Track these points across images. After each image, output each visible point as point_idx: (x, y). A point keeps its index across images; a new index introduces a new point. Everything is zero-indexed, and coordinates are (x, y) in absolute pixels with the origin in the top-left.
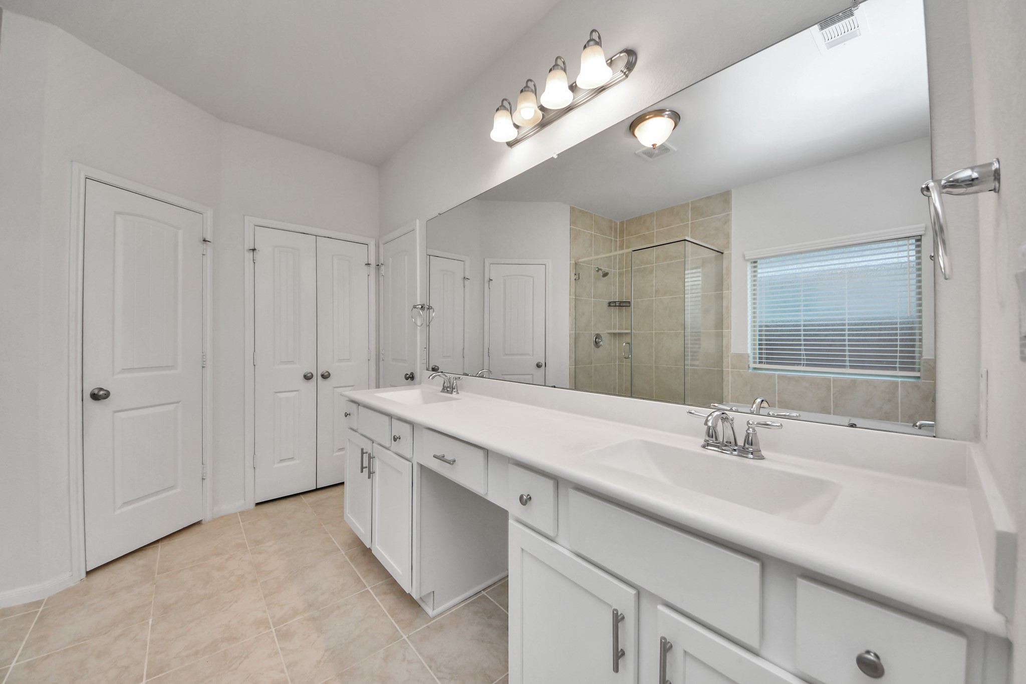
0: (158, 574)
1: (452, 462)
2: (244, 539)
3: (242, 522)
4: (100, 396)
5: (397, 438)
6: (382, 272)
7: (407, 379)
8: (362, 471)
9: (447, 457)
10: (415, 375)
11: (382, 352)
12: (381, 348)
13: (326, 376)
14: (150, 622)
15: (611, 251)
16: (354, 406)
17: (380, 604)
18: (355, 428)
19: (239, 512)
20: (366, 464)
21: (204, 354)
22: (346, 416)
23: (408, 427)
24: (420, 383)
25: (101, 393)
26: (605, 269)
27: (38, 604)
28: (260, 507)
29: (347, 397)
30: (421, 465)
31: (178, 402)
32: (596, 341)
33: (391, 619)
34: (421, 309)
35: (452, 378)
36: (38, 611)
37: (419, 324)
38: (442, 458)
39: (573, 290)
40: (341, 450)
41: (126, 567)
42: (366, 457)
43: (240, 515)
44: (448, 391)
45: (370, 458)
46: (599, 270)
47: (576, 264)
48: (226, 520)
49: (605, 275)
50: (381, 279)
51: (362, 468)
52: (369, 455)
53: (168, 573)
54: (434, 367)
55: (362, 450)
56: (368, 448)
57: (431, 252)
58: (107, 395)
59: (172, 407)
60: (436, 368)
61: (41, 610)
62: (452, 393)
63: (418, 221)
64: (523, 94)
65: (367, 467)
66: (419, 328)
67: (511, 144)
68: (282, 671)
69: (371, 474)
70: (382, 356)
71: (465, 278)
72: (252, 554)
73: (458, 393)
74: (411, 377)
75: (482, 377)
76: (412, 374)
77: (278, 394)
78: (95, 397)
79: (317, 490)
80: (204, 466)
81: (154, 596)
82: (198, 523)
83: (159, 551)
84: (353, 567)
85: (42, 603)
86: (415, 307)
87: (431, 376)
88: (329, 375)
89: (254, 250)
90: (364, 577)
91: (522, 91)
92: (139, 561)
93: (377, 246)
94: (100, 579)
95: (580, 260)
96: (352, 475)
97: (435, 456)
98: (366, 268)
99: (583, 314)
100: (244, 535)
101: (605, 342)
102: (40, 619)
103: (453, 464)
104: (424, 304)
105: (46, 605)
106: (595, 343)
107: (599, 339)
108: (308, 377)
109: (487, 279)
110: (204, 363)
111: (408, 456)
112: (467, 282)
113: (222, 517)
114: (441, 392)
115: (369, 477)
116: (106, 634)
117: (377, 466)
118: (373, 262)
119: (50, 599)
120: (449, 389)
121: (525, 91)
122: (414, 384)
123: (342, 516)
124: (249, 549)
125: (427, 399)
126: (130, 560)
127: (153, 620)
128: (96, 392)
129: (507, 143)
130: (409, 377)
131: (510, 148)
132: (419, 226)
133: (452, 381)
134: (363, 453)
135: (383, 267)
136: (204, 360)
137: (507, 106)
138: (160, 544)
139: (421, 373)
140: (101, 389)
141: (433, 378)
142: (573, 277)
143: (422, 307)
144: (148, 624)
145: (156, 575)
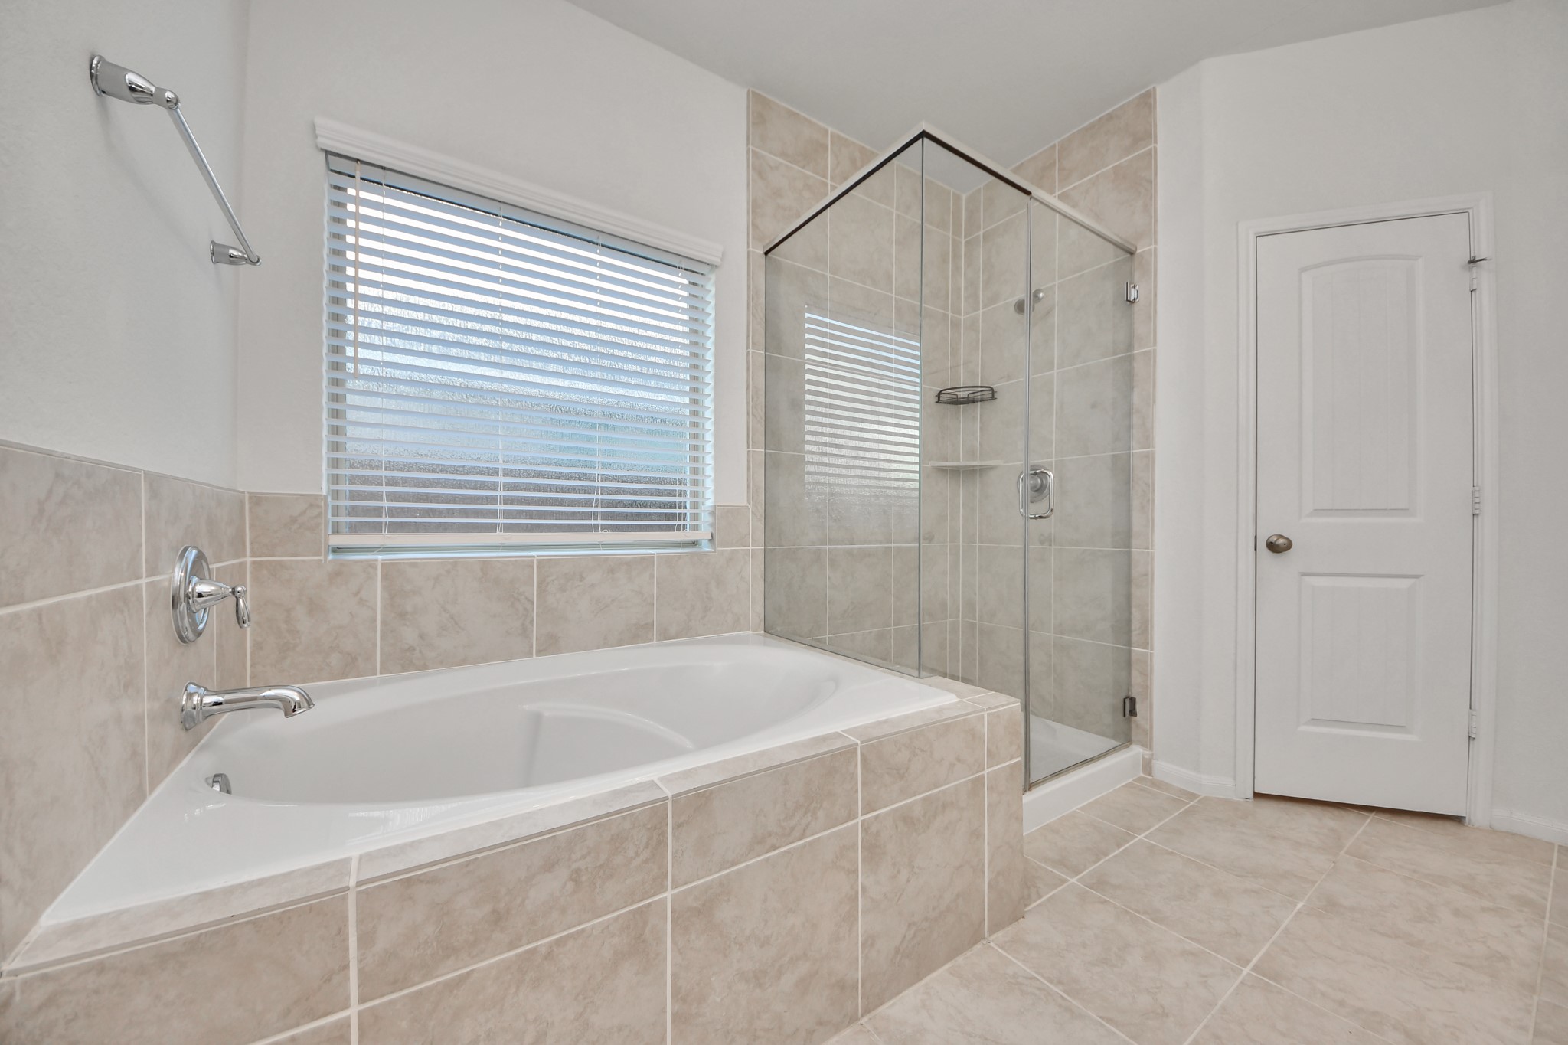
0: (1347, 853)
2: (1545, 899)
3: (1558, 865)
4: (1278, 546)
14: (1299, 906)
19: (1560, 846)
21: (1477, 489)
25: (1281, 541)
27: (1192, 796)
31: (1416, 577)
36: (1188, 803)
41: (1309, 818)
43: (1559, 851)
53: (1363, 861)
58: (1288, 546)
59: (1404, 584)
61: (1192, 803)
72: (1549, 935)
78: (1272, 547)
80: (1474, 713)
81: (1324, 876)
82: (1458, 820)
83: (1366, 824)
85: (1197, 798)
92: (1330, 820)
94: (1268, 809)
100: (1550, 893)
102: (1186, 812)
105: (1199, 801)
110: (1477, 506)
116: (1238, 876)
119: (1205, 798)
124: (1547, 922)
126: (1318, 810)
127: (1304, 906)
128: (1274, 540)
136: (1477, 500)
138: (1372, 816)
140: (1281, 537)
144: (1295, 906)
145: (1342, 853)
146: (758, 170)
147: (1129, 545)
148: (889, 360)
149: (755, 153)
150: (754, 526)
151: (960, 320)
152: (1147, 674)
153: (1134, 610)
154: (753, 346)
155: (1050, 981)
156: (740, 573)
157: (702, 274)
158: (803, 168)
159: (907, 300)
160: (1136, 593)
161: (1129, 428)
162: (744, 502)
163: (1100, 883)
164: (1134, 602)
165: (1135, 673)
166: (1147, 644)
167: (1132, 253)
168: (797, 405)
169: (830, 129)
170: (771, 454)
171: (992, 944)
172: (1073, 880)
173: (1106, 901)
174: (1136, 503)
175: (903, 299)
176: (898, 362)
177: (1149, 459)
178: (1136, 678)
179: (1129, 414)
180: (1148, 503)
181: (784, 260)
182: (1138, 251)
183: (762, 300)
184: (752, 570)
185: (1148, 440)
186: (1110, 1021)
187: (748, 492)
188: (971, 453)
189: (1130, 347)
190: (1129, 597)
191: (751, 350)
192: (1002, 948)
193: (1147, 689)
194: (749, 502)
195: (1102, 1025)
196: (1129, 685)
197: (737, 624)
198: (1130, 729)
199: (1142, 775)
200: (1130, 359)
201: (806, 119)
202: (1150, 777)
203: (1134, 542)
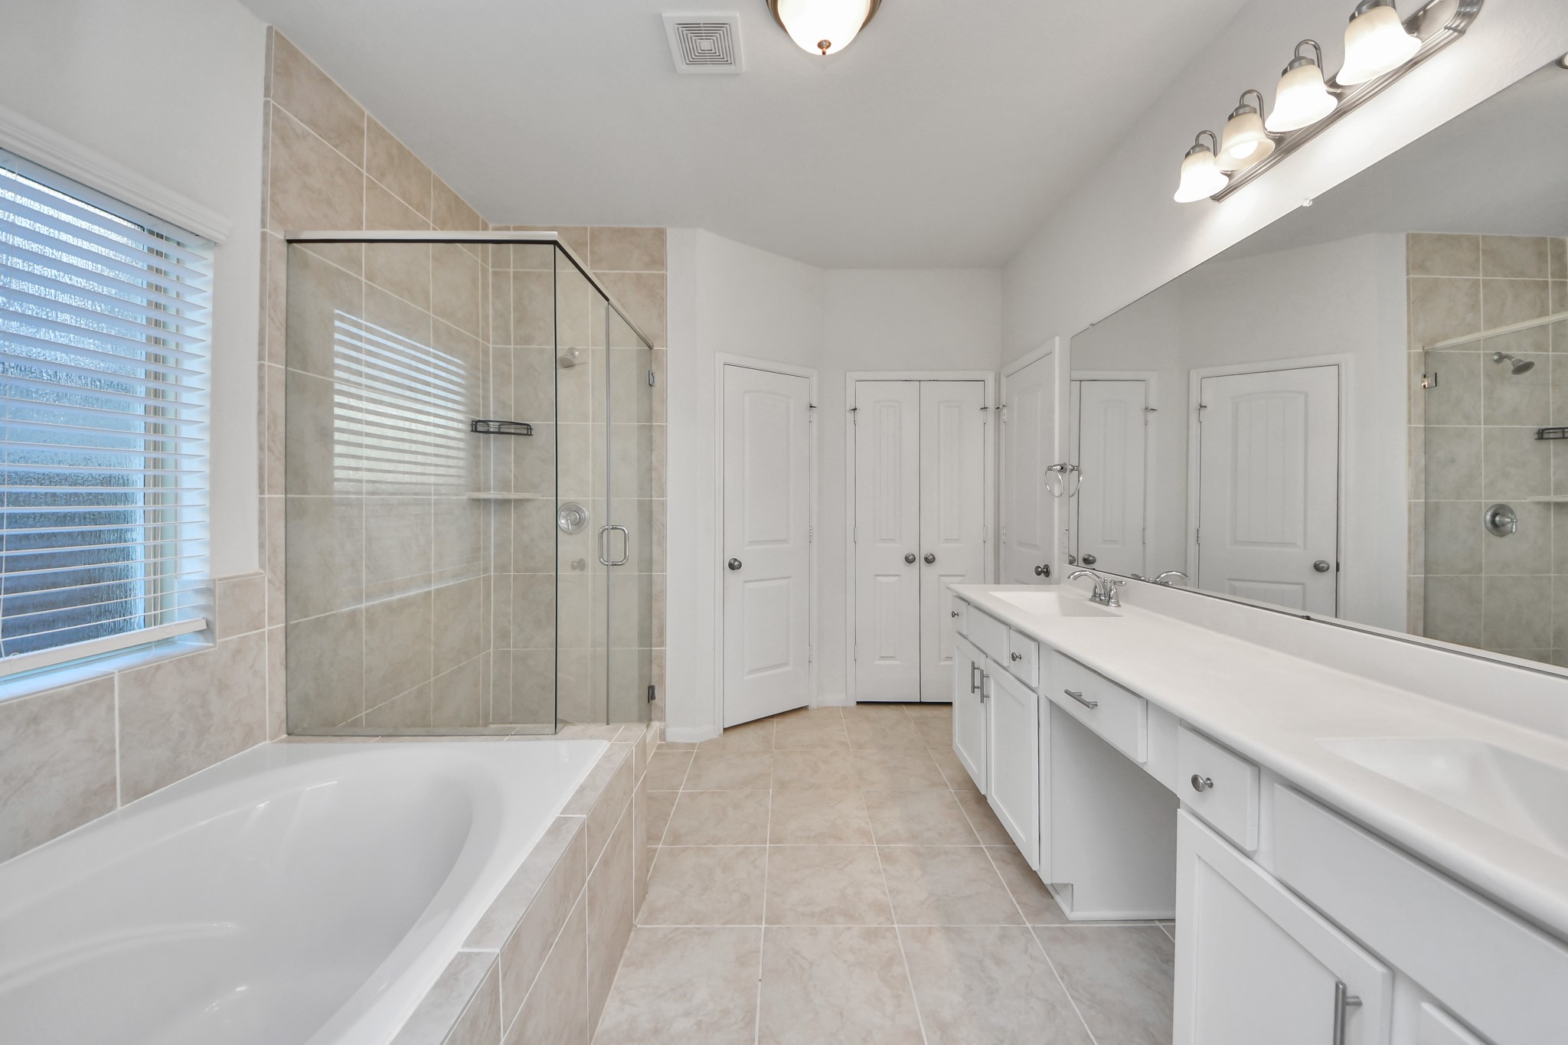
0: (775, 748)
1: (1092, 705)
2: (846, 738)
3: (844, 719)
4: (736, 566)
5: (1017, 657)
6: (1004, 418)
7: (1039, 574)
8: (973, 692)
9: (1086, 698)
10: (1051, 569)
11: (1003, 532)
12: (1002, 524)
13: (930, 560)
14: (771, 792)
15: (1544, 313)
16: (964, 604)
17: (997, 870)
18: (965, 633)
19: (841, 707)
20: (977, 683)
22: (953, 616)
23: (1033, 646)
24: (1058, 583)
25: (737, 563)
26: (1521, 353)
27: (693, 745)
28: (861, 706)
29: (955, 592)
30: (1051, 701)
31: (789, 577)
32: (1493, 522)
33: (1012, 896)
34: (1059, 471)
35: (1109, 581)
36: (692, 754)
37: (1057, 492)
38: (1077, 697)
39: (1420, 410)
40: (949, 658)
41: (751, 734)
42: (977, 673)
43: (842, 711)
44: (1101, 600)
45: (983, 676)
46: (1501, 358)
47: (1426, 354)
48: (828, 711)
49: (1523, 368)
50: (1003, 426)
51: (974, 688)
52: (982, 672)
53: (783, 750)
54: (1086, 557)
55: (973, 663)
56: (982, 662)
57: (1077, 375)
58: (740, 566)
59: (785, 582)
60: (1091, 558)
61: (696, 751)
62: (1107, 604)
63: (1057, 339)
64: (1233, 120)
65: (979, 686)
66: (1056, 499)
67: (1218, 198)
68: (885, 894)
69: (984, 697)
70: (1003, 538)
71: (1146, 409)
72: (854, 757)
73: (1119, 606)
74: (1045, 572)
75: (1165, 584)
76: (1046, 567)
77: (880, 579)
78: (732, 566)
79: (921, 703)
80: (811, 648)
81: (772, 768)
82: (807, 708)
83: (774, 727)
84: (964, 812)
85: (696, 746)
86: (1050, 469)
87: (1072, 574)
88: (934, 559)
89: (855, 409)
90: (978, 831)
91: (1231, 117)
92: (759, 732)
93: (998, 381)
94: (734, 736)
95: (1439, 345)
96: (961, 695)
97: (1067, 692)
98: (981, 413)
99: (1453, 461)
100: (847, 734)
101: (1526, 521)
102: (695, 759)
103: (1093, 708)
104: (1065, 464)
105: (698, 748)
106: (1489, 525)
107: (1504, 515)
108: (910, 560)
109: (1194, 403)
110: (811, 537)
111: (1034, 685)
112: (1151, 416)
113: (826, 708)
114: (1090, 600)
115: (982, 701)
116: (739, 789)
117: (992, 688)
118: (991, 405)
119: (700, 743)
120: (1103, 596)
121: (1236, 116)
122: (1050, 584)
123: (951, 745)
124: (851, 750)
125: (1069, 609)
126: (753, 727)
127: (773, 791)
128: (732, 562)
129: (1211, 197)
130: (1042, 572)
131: (1217, 203)
132: (1058, 347)
133: (1109, 586)
134: (974, 668)
135: (1005, 411)
136: (811, 534)
137: (1206, 143)
138: (775, 720)
139: (1059, 566)
140: (737, 560)
141: (1076, 578)
142: (1420, 383)
143: (1062, 468)
144: (769, 793)
145: (773, 750)
146: (277, 133)
147: (651, 570)
148: (428, 384)
149: (277, 110)
150: (271, 598)
151: (489, 348)
152: (662, 667)
153: (653, 619)
154: (268, 358)
155: (686, 923)
156: (252, 666)
157: (179, 244)
158: (335, 146)
159: (443, 321)
160: (655, 606)
161: (651, 481)
162: (254, 567)
163: (676, 838)
164: (654, 612)
165: (654, 667)
166: (662, 643)
167: (650, 348)
168: (326, 435)
169: (366, 112)
170: (293, 500)
171: (638, 926)
172: (660, 846)
173: (686, 848)
174: (655, 538)
175: (440, 319)
176: (436, 386)
177: (663, 504)
178: (655, 670)
179: (650, 470)
180: (663, 538)
181: (311, 253)
182: (655, 348)
183: (283, 300)
184: (269, 659)
185: (662, 492)
186: (726, 923)
187: (261, 554)
188: (504, 485)
189: (650, 419)
190: (650, 610)
191: (266, 363)
192: (647, 924)
193: (662, 677)
194: (262, 566)
195: (725, 928)
196: (650, 677)
197: (250, 737)
198: (651, 711)
199: (659, 742)
200: (650, 428)
201: (339, 90)
202: (664, 742)
203: (654, 567)
